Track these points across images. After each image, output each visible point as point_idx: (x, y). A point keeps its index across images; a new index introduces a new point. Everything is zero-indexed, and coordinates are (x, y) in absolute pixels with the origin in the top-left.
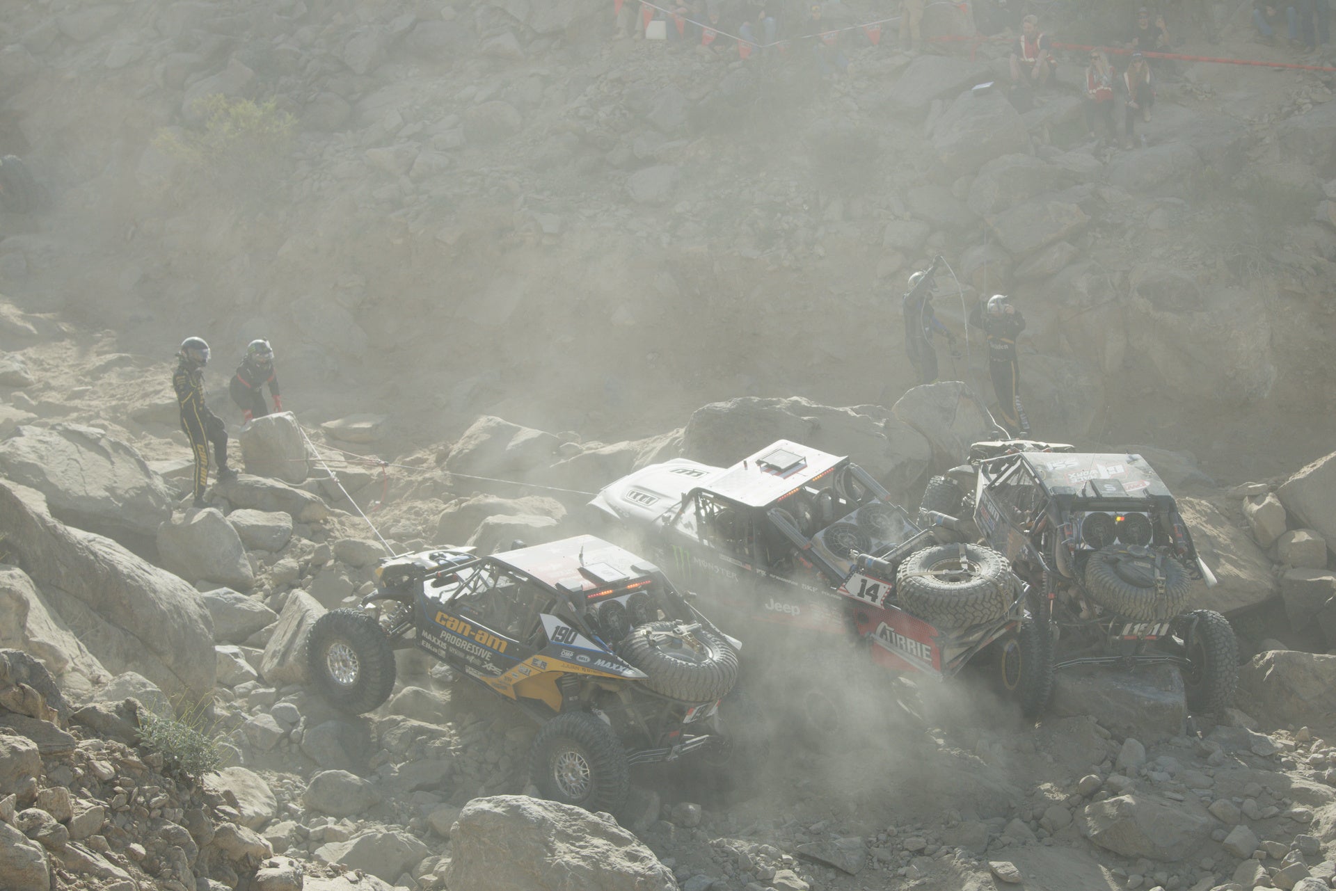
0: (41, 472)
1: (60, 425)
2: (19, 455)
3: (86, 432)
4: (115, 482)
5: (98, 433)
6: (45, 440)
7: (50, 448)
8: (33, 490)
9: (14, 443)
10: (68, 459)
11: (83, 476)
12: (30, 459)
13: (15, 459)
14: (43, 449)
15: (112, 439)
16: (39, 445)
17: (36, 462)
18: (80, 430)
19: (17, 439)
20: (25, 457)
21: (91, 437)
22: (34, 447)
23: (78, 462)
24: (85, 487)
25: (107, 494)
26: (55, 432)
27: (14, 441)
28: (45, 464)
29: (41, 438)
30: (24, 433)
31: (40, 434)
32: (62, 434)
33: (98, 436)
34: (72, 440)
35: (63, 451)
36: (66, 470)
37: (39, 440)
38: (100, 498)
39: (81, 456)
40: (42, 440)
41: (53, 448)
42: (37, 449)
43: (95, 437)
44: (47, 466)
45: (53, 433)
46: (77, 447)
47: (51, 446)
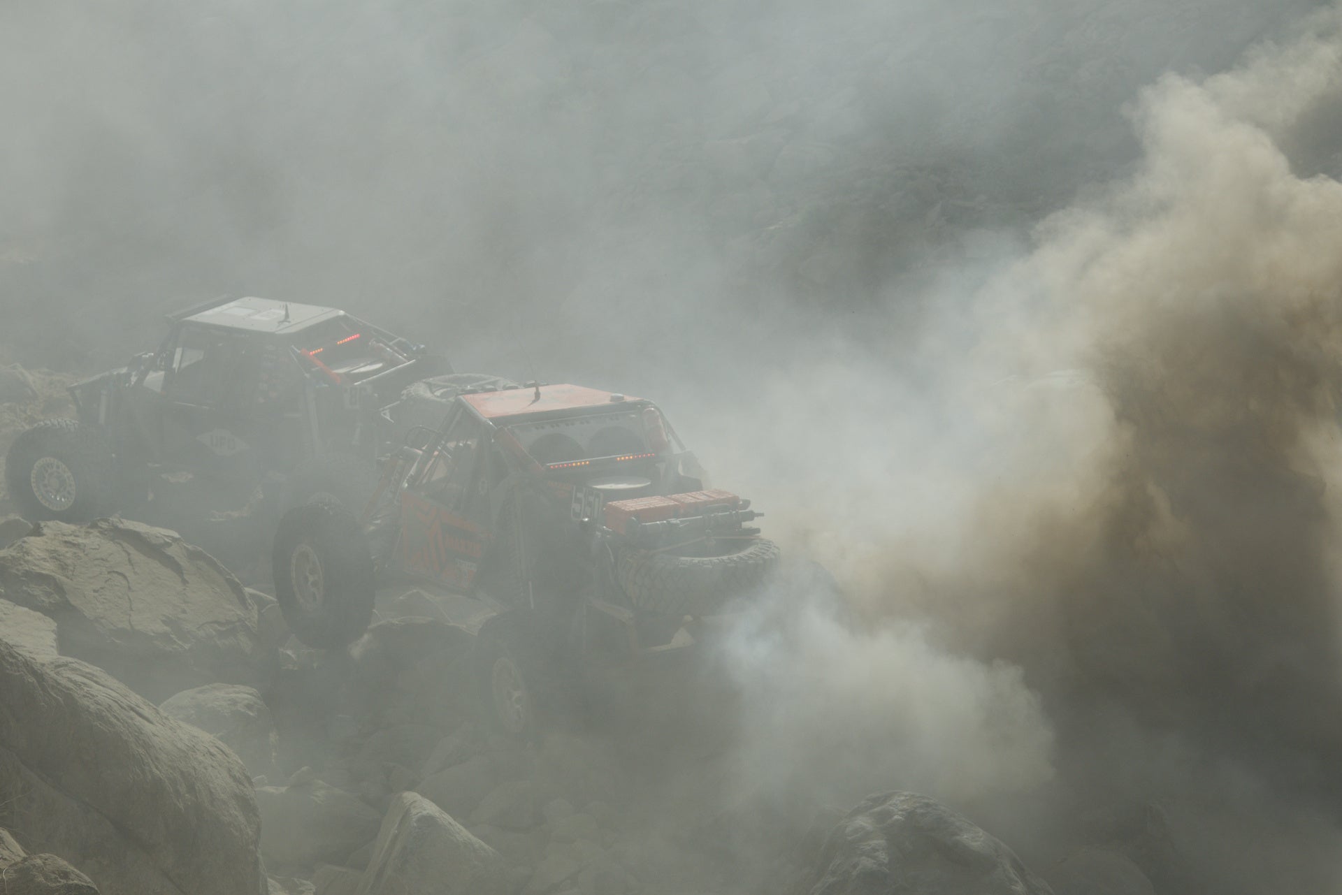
0: (59, 588)
1: (106, 521)
2: (27, 562)
3: (146, 533)
4: (184, 612)
5: (168, 536)
6: (75, 542)
7: (82, 555)
8: (39, 614)
9: (24, 545)
10: (109, 573)
11: (130, 599)
12: (44, 569)
13: (20, 567)
14: (68, 555)
15: (190, 547)
16: (63, 549)
17: (53, 574)
18: (137, 529)
19: (32, 539)
20: (35, 565)
21: (154, 541)
22: (55, 551)
23: (125, 577)
24: (130, 615)
25: (167, 629)
26: (95, 532)
27: (24, 542)
28: (68, 577)
29: (70, 539)
30: (45, 531)
31: (70, 533)
32: (106, 535)
33: (167, 540)
34: (120, 544)
35: (102, 559)
36: (102, 588)
37: (66, 542)
38: (153, 634)
39: (134, 569)
40: (70, 543)
41: (87, 555)
42: (59, 555)
43: (162, 541)
44: (71, 580)
45: (91, 533)
46: (129, 554)
47: (84, 551)
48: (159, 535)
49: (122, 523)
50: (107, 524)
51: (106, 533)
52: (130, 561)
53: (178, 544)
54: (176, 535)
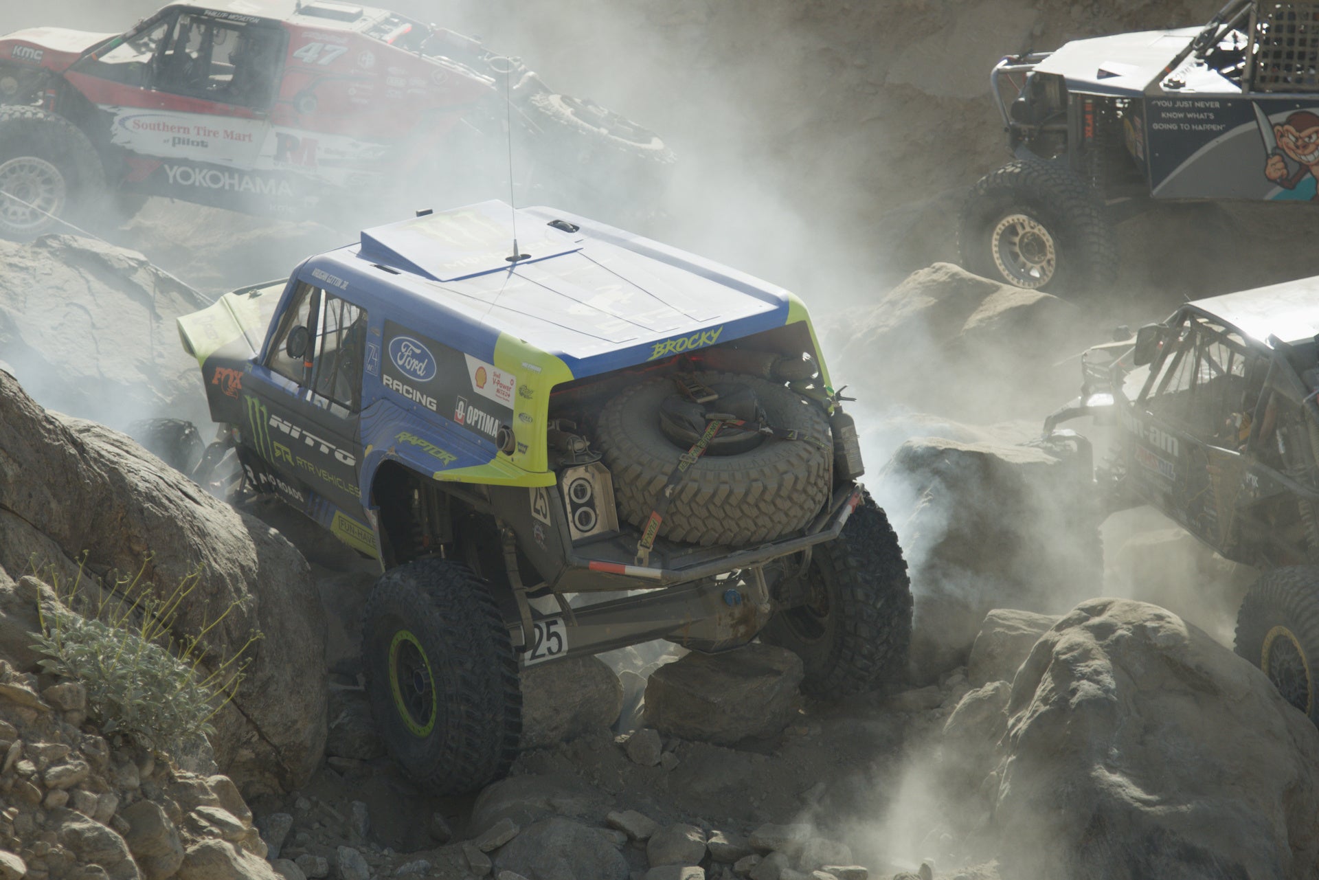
0: (10, 325)
1: (55, 237)
3: (107, 255)
4: (162, 355)
5: (132, 259)
6: (21, 265)
7: (32, 281)
10: (67, 305)
11: (95, 338)
14: (16, 281)
15: (159, 272)
18: (95, 250)
21: (116, 266)
23: (87, 311)
24: (98, 360)
25: (144, 376)
26: (44, 252)
28: (19, 310)
29: (15, 260)
31: (14, 253)
32: (57, 256)
33: (132, 264)
34: (77, 269)
35: (57, 288)
36: (62, 324)
37: (10, 265)
38: (127, 384)
39: (95, 300)
40: (16, 266)
41: (38, 282)
42: (5, 282)
43: (127, 266)
44: (24, 313)
45: (40, 253)
46: (88, 281)
47: (35, 278)
48: (121, 257)
49: (76, 241)
50: (58, 242)
51: (58, 253)
52: (89, 288)
53: (145, 268)
54: (142, 258)
